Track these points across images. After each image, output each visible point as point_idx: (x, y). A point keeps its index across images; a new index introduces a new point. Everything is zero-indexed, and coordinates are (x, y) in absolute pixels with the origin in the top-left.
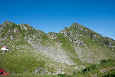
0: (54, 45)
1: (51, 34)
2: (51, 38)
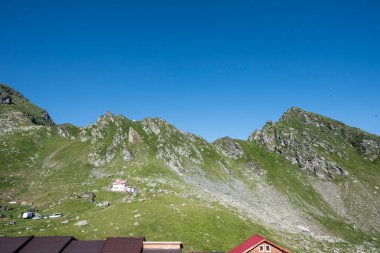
0: (240, 176)
1: (224, 144)
2: (226, 155)
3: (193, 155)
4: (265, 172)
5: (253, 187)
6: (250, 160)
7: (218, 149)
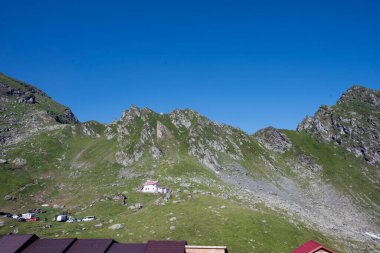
0: (289, 173)
1: (267, 136)
2: (270, 148)
3: (231, 149)
4: (320, 168)
5: (305, 185)
6: (300, 153)
7: (260, 142)
